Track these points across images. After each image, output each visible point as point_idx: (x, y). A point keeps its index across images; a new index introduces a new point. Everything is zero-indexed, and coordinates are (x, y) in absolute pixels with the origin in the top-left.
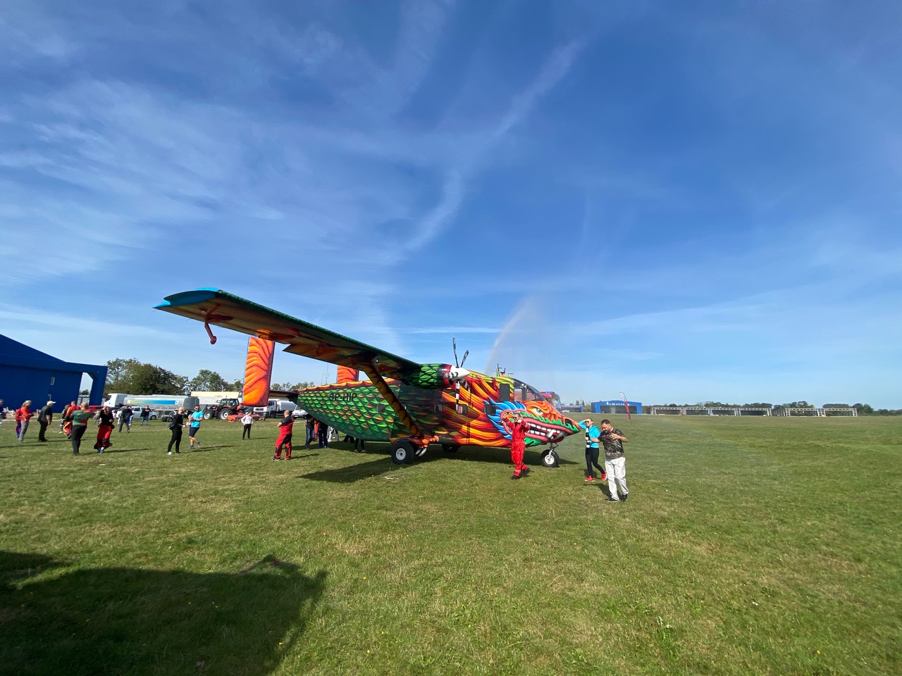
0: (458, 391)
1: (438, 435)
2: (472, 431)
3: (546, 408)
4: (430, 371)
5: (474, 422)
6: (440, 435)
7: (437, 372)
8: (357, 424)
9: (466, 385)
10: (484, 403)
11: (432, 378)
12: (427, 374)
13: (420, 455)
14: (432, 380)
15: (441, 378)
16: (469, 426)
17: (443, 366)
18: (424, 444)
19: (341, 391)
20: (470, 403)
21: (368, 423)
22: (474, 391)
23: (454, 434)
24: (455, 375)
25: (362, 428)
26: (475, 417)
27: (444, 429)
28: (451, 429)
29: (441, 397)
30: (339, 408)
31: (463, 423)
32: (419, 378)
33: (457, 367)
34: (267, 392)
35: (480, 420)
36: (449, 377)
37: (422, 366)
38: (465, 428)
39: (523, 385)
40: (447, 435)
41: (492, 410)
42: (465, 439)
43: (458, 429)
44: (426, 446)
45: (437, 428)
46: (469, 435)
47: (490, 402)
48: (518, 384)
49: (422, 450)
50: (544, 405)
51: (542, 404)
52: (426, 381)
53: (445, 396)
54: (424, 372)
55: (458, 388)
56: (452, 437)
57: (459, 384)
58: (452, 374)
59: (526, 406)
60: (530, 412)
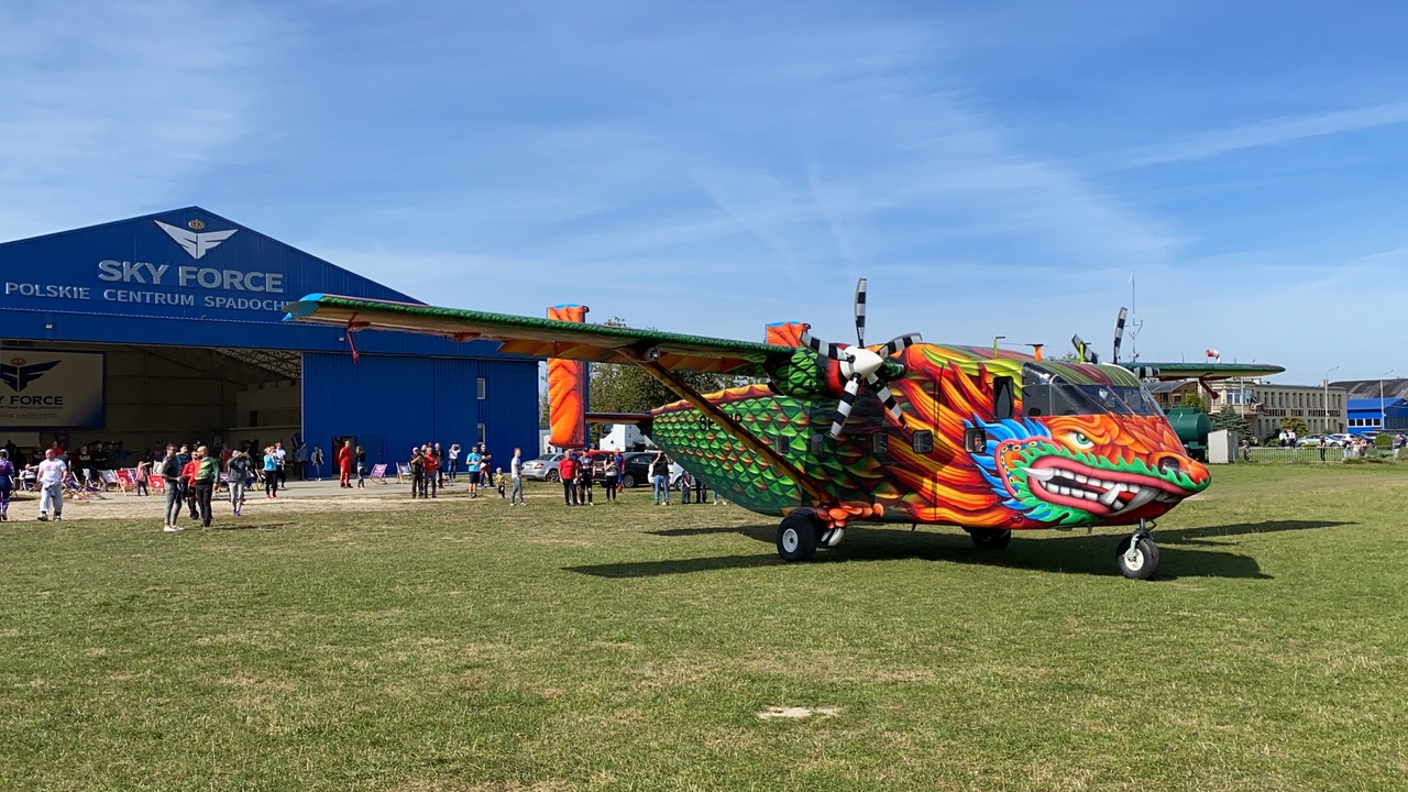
1: (883, 501)
2: (943, 491)
3: (1102, 431)
5: (947, 471)
8: (746, 480)
10: (964, 425)
11: (809, 377)
15: (822, 376)
16: (935, 480)
18: (834, 520)
20: (936, 427)
21: (763, 477)
22: (942, 398)
23: (910, 498)
25: (755, 487)
26: (945, 458)
27: (892, 489)
28: (903, 486)
30: (716, 445)
31: (926, 473)
32: (786, 379)
34: (582, 418)
35: (956, 465)
37: (792, 353)
38: (927, 483)
40: (898, 503)
41: (980, 441)
42: (930, 509)
43: (915, 488)
44: (838, 524)
46: (934, 501)
47: (975, 423)
48: (1033, 375)
49: (833, 531)
50: (1097, 422)
51: (1092, 421)
52: (800, 385)
54: (795, 365)
56: (906, 505)
59: (1050, 427)
60: (1059, 442)
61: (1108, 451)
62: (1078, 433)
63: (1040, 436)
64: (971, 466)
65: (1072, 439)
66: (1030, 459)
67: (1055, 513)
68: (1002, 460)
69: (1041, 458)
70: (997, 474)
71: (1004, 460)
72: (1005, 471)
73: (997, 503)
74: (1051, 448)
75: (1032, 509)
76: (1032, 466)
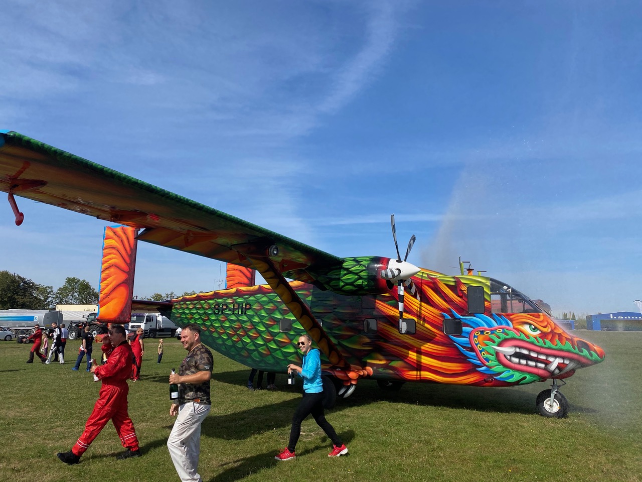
0: (401, 298)
1: (372, 365)
2: (425, 360)
3: (545, 324)
4: (357, 268)
5: (428, 347)
6: (375, 365)
7: (368, 268)
8: (253, 348)
9: (414, 288)
10: (443, 316)
11: (360, 278)
12: (351, 272)
13: (346, 395)
14: (360, 282)
15: (373, 278)
16: (419, 352)
17: (377, 260)
18: (350, 379)
19: (229, 301)
20: (419, 316)
21: (267, 346)
22: (426, 299)
23: (396, 364)
24: (396, 273)
25: (260, 354)
26: (429, 338)
27: (381, 357)
28: (391, 356)
29: (374, 308)
30: (227, 324)
31: (410, 348)
32: (339, 279)
33: (399, 261)
34: (130, 302)
35: (437, 343)
36: (387, 275)
37: (343, 261)
38: (413, 355)
39: (505, 287)
40: (386, 367)
41: (457, 328)
42: (415, 373)
43: (403, 358)
44: (353, 382)
45: (369, 354)
46: (419, 367)
47: (452, 315)
48: (496, 286)
49: (348, 388)
50: (542, 318)
51: (538, 317)
52: (352, 284)
53: (380, 307)
54: (347, 269)
55: (402, 293)
56: (393, 368)
57: (402, 288)
58: (392, 272)
59: (511, 320)
60: (518, 330)
61: (550, 337)
62: (530, 325)
63: (504, 325)
64: (450, 344)
65: (526, 328)
66: (497, 340)
67: (517, 376)
68: (475, 341)
69: (506, 340)
70: (472, 349)
71: (478, 341)
72: (478, 348)
73: (472, 369)
74: (512, 334)
75: (500, 373)
76: (500, 345)
